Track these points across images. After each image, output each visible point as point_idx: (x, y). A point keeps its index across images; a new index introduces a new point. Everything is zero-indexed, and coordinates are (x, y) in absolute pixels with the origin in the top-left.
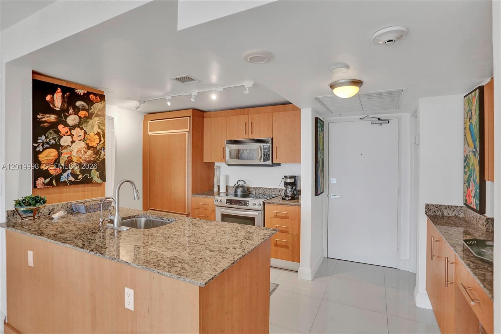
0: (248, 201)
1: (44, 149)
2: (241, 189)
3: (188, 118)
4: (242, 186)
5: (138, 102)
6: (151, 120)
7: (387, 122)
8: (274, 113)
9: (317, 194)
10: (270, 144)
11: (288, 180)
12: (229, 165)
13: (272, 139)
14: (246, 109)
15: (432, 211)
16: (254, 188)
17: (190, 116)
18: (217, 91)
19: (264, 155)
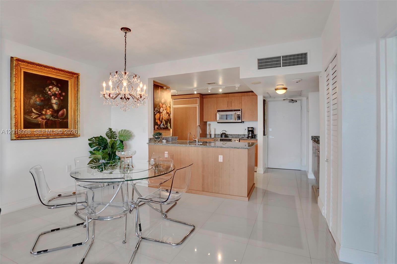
0: (232, 139)
1: (157, 113)
2: (224, 135)
3: (198, 98)
4: (225, 133)
5: (176, 91)
6: (174, 99)
7: (296, 101)
8: (243, 97)
9: (264, 135)
10: (240, 112)
11: (250, 129)
12: (218, 123)
13: (241, 109)
14: (227, 94)
15: (314, 138)
16: (230, 135)
17: (199, 98)
18: (222, 87)
19: (238, 117)
